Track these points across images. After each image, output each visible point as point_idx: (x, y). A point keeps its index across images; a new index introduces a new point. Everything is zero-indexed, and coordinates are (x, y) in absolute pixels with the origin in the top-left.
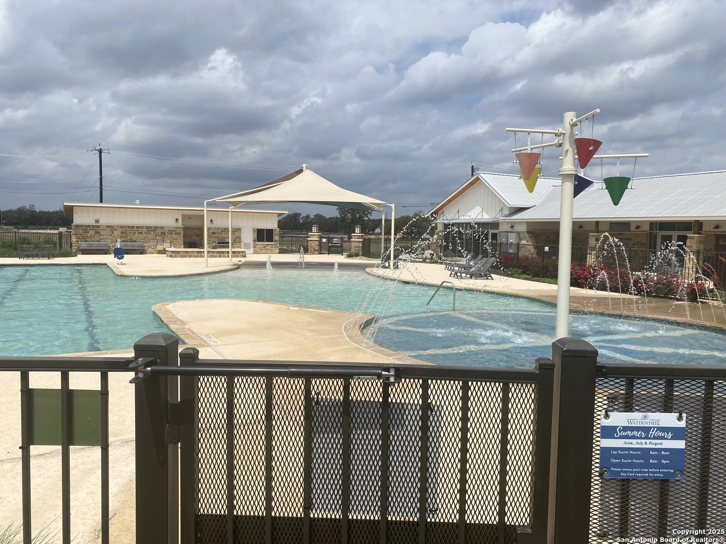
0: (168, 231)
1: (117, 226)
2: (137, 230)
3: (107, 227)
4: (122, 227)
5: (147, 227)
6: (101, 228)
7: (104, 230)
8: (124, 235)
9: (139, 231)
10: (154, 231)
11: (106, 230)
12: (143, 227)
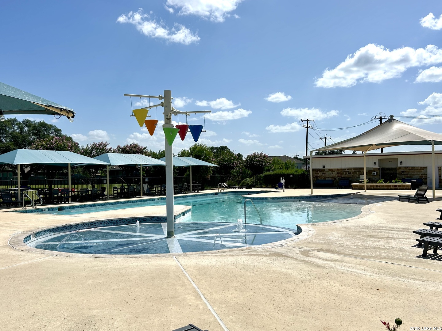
2: (347, 171)
3: (330, 170)
4: (338, 170)
5: (354, 169)
8: (339, 175)
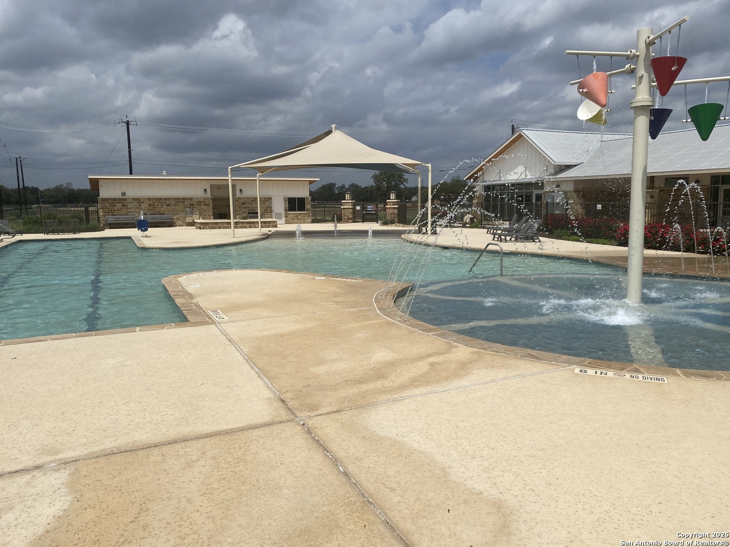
0: (197, 202)
1: (145, 199)
2: (165, 202)
3: (134, 199)
4: (149, 199)
5: (175, 199)
6: (128, 201)
7: (130, 203)
9: (167, 203)
10: (182, 202)
11: (133, 203)
12: (171, 199)
